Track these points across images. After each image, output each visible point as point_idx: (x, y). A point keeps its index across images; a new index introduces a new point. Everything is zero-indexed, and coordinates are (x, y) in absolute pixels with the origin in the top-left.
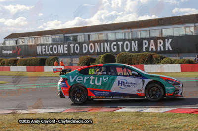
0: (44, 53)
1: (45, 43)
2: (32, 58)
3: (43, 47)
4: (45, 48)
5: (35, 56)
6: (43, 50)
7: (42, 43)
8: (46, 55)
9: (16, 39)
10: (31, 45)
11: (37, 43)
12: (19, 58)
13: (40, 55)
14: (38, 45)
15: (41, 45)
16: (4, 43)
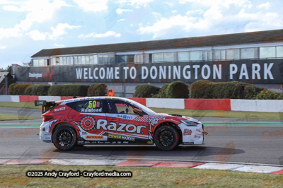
0: (85, 78)
1: (88, 63)
2: (69, 84)
3: (85, 69)
4: (87, 71)
5: (73, 82)
6: (85, 73)
7: (84, 63)
8: (88, 81)
9: (48, 58)
10: (68, 67)
11: (76, 64)
12: (51, 84)
13: (80, 81)
14: (77, 67)
15: (83, 67)
16: (31, 63)
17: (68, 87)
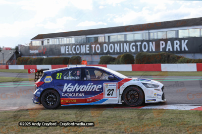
0: (67, 52)
1: (68, 43)
2: (56, 57)
3: (67, 47)
4: (68, 48)
5: (59, 55)
6: (67, 50)
7: (65, 43)
8: (69, 54)
9: (42, 40)
10: (55, 45)
11: (60, 43)
12: (45, 57)
13: (63, 54)
14: (62, 45)
15: (65, 45)
16: (31, 43)
17: (56, 58)
